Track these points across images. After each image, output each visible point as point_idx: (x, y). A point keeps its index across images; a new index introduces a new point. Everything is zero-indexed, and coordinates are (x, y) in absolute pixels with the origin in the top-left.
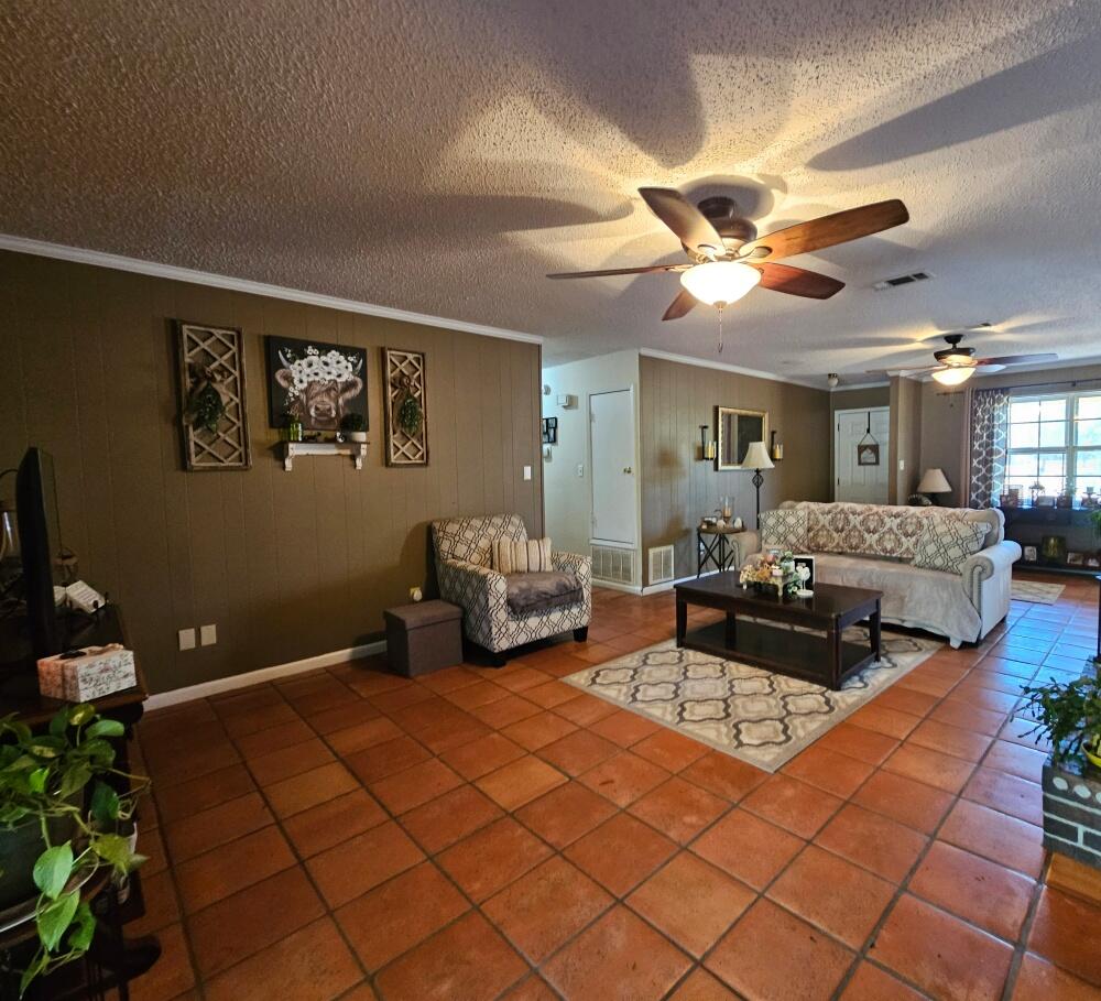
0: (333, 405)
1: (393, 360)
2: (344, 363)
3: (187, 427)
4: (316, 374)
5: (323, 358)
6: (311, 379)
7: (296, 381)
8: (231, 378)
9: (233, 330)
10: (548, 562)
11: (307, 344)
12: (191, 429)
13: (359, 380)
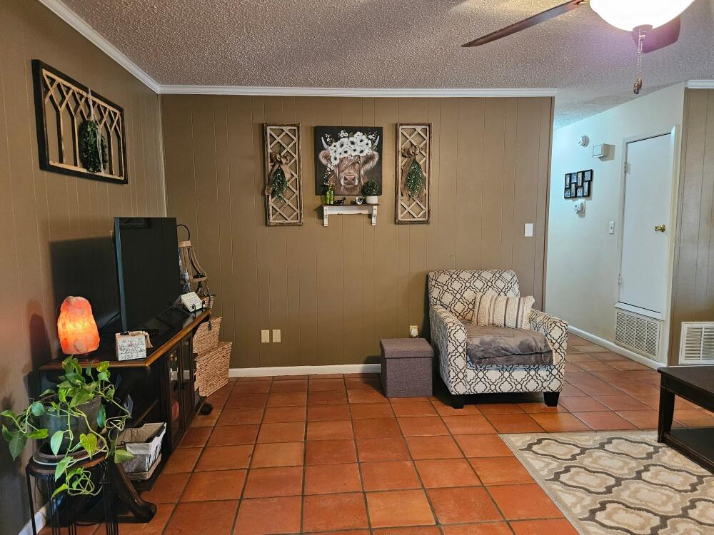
0: (356, 175)
1: (404, 133)
2: (366, 141)
3: (268, 196)
4: (346, 152)
5: (351, 139)
6: (342, 156)
7: (332, 159)
8: (293, 161)
9: (295, 126)
10: (526, 320)
11: (340, 129)
12: (270, 197)
13: (376, 153)
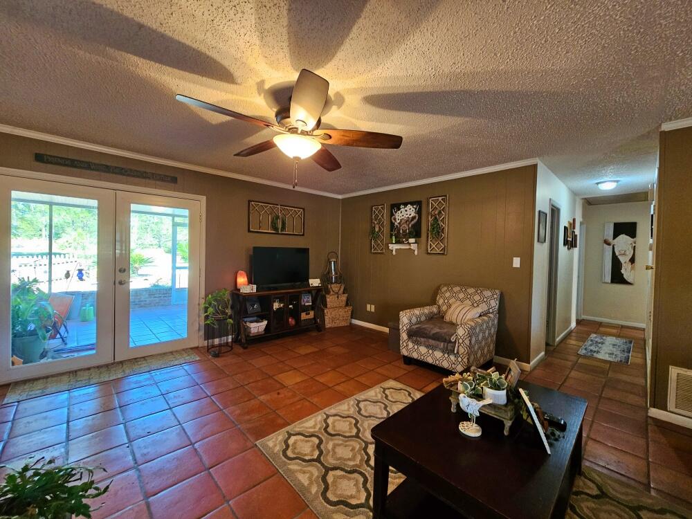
0: (408, 227)
1: (433, 203)
2: (412, 209)
5: (406, 209)
6: (401, 218)
7: (397, 220)
8: (382, 222)
9: (383, 205)
11: (400, 204)
12: (372, 240)
13: (417, 215)
